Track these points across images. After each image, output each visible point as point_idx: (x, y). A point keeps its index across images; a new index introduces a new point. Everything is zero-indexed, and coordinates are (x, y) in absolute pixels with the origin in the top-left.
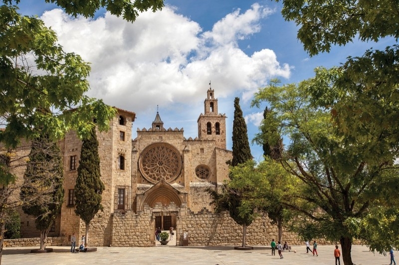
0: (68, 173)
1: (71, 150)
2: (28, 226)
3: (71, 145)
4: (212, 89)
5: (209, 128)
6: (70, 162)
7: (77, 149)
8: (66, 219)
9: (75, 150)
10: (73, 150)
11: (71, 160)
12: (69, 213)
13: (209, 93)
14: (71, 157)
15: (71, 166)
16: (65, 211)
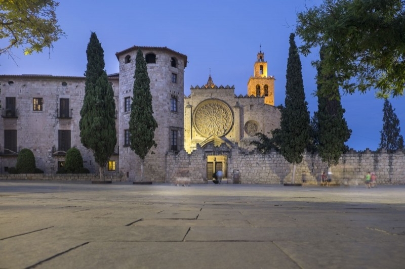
0: (123, 114)
1: (125, 92)
2: (91, 164)
3: (125, 87)
4: (262, 52)
5: (258, 90)
6: (124, 104)
7: (130, 90)
8: (123, 158)
9: (129, 91)
10: (127, 92)
11: (126, 102)
12: (126, 152)
13: (259, 55)
14: (126, 98)
15: (126, 108)
16: (122, 150)
